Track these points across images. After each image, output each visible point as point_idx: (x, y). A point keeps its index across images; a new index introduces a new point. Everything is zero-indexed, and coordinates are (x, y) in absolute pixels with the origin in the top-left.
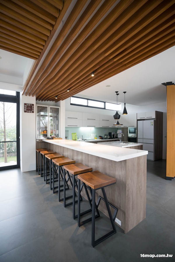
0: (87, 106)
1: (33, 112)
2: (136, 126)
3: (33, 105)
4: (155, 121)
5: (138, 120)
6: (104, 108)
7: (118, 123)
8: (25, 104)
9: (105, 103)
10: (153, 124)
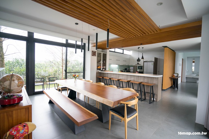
0: (114, 52)
1: (96, 56)
2: (143, 65)
3: (96, 52)
4: (154, 63)
5: (144, 62)
6: (123, 53)
7: (138, 64)
8: (92, 51)
9: (123, 50)
10: (153, 64)
